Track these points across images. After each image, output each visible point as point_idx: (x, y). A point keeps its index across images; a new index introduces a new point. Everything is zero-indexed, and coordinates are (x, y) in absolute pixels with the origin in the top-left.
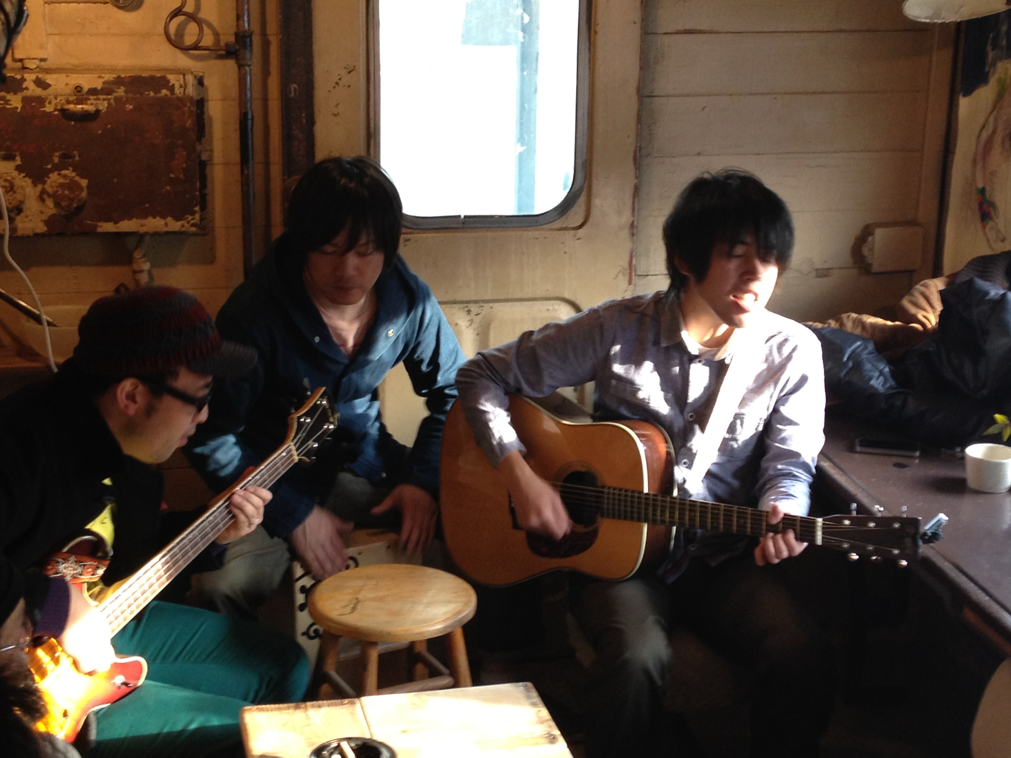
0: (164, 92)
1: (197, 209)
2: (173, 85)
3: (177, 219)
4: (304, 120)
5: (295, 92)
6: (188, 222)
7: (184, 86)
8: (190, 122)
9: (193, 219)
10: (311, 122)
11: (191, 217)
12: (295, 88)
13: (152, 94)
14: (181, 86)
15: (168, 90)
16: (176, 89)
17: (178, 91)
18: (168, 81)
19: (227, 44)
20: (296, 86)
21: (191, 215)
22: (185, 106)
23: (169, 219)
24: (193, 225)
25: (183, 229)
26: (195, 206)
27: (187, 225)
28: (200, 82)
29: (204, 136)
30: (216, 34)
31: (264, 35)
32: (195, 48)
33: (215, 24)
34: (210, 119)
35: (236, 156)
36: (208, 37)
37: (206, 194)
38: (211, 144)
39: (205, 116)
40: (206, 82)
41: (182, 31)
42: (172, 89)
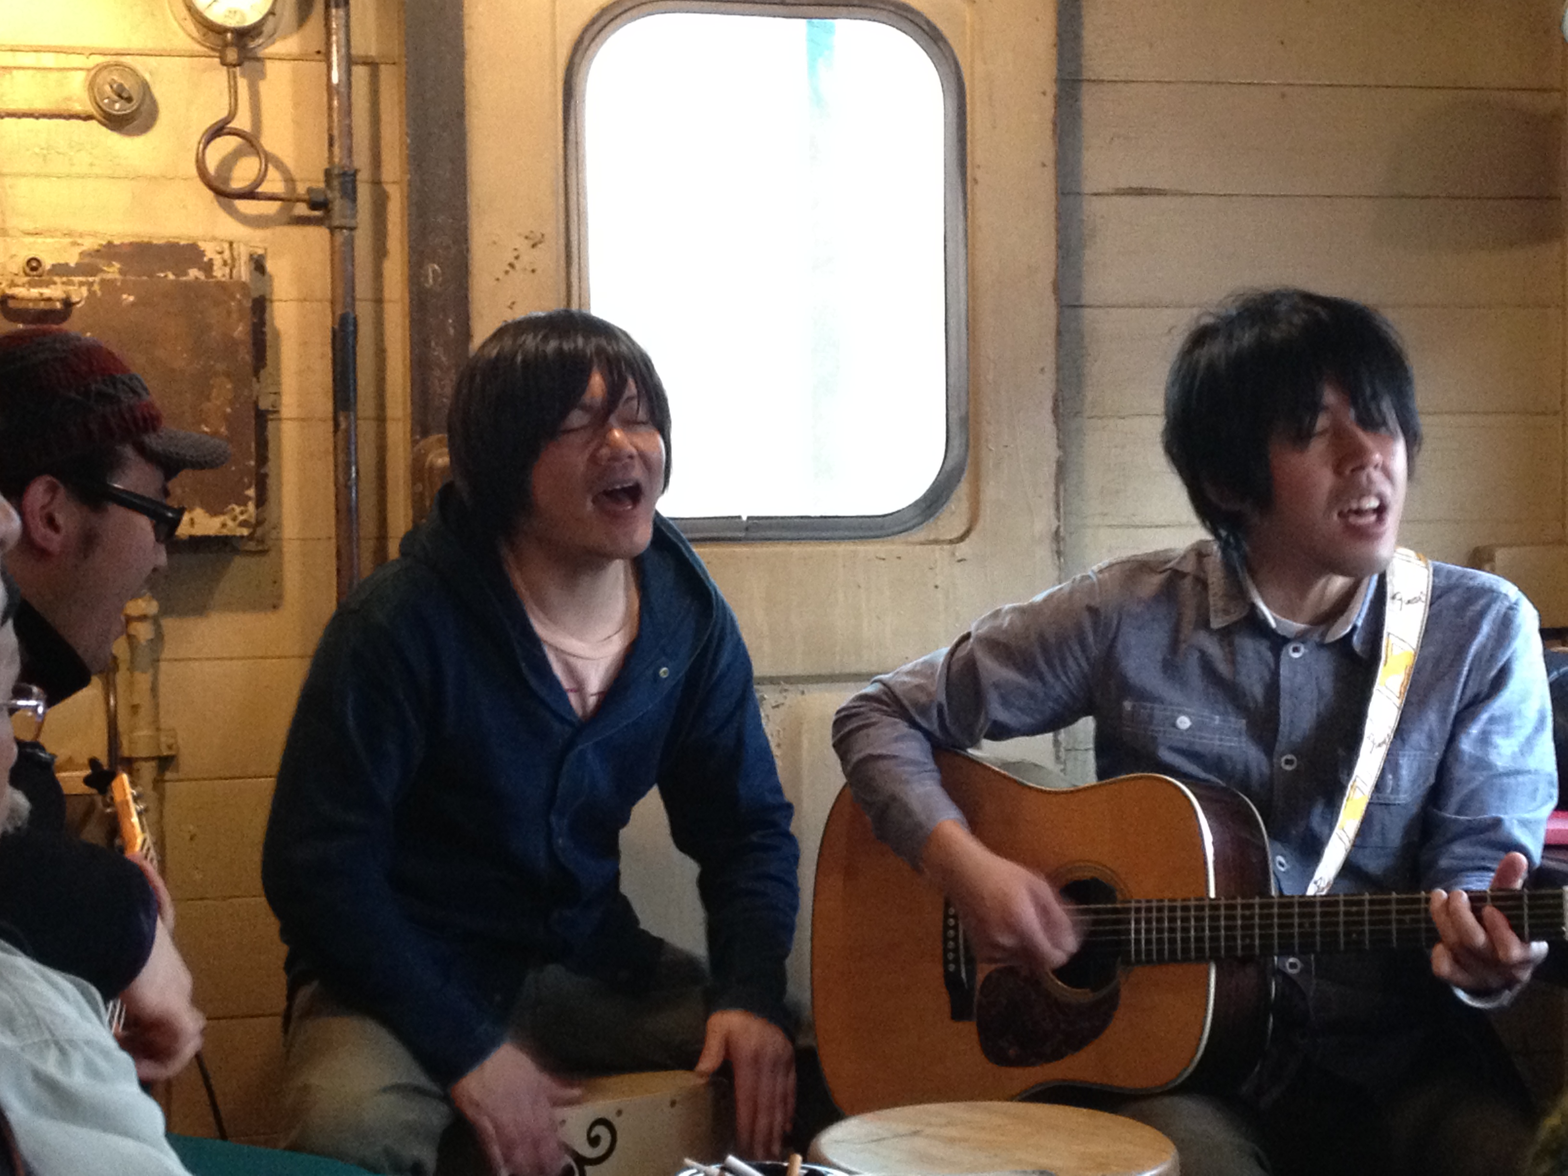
0: (194, 273)
1: (251, 492)
2: (211, 260)
3: (214, 511)
4: (452, 331)
5: (434, 279)
6: (234, 519)
7: (231, 264)
8: (240, 328)
9: (242, 513)
11: (238, 509)
12: (434, 271)
13: (171, 276)
14: (225, 263)
15: (200, 269)
16: (215, 268)
17: (220, 272)
18: (202, 254)
19: (310, 191)
20: (436, 267)
21: (239, 505)
22: (233, 298)
23: (199, 513)
24: (243, 524)
25: (225, 532)
26: (248, 488)
27: (230, 523)
28: (258, 265)
29: (264, 366)
30: (290, 180)
31: (376, 183)
32: (250, 194)
33: (289, 162)
34: (277, 335)
35: (324, 405)
36: (274, 184)
37: (266, 476)
38: (278, 383)
39: (267, 329)
40: (269, 266)
41: (228, 163)
42: (208, 268)
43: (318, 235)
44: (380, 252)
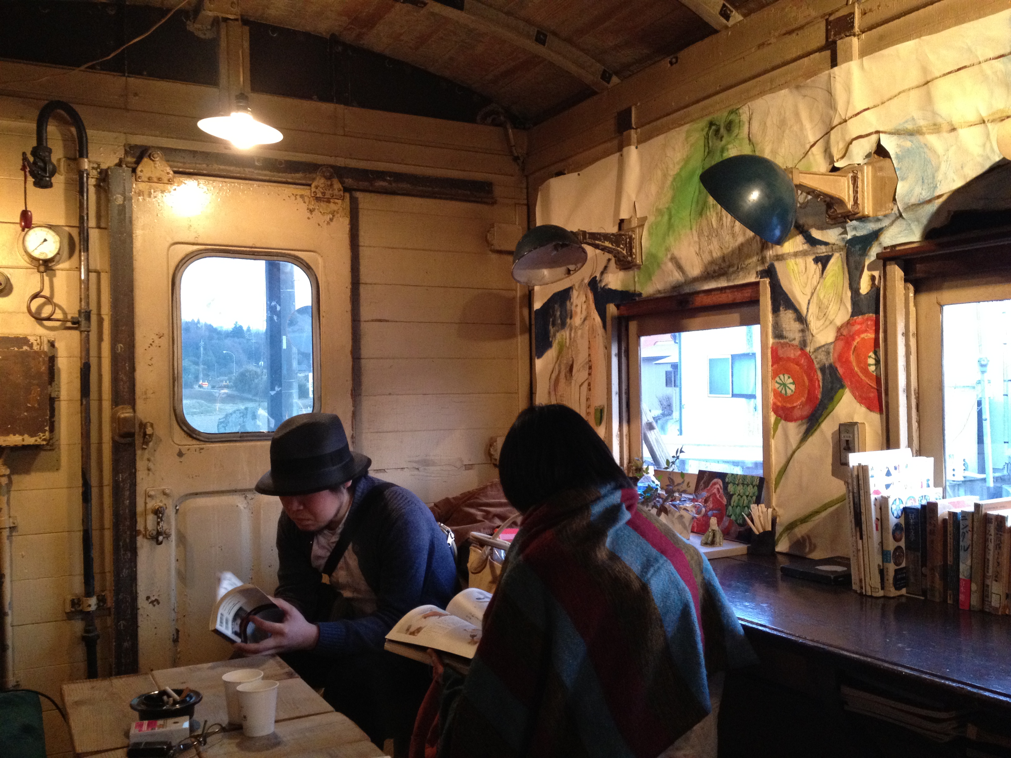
0: (25, 348)
1: (47, 428)
2: (32, 343)
3: (32, 436)
4: (127, 368)
5: (121, 350)
6: (40, 438)
7: (40, 344)
8: (44, 368)
9: (43, 436)
10: (133, 369)
11: (42, 435)
12: (121, 347)
13: (16, 349)
14: (38, 344)
15: (28, 346)
16: (34, 346)
17: (36, 348)
18: (29, 341)
19: (72, 318)
20: (121, 345)
21: (42, 433)
22: (41, 356)
23: (26, 436)
24: (44, 440)
25: (37, 443)
26: (46, 426)
27: (39, 440)
28: (52, 344)
29: (54, 381)
30: (65, 313)
31: (99, 314)
32: (49, 319)
33: (64, 307)
34: (59, 370)
35: (77, 395)
36: (58, 315)
37: (54, 421)
38: (59, 387)
39: (55, 368)
40: (56, 345)
41: (40, 308)
42: (31, 346)
43: (75, 334)
44: (100, 339)
